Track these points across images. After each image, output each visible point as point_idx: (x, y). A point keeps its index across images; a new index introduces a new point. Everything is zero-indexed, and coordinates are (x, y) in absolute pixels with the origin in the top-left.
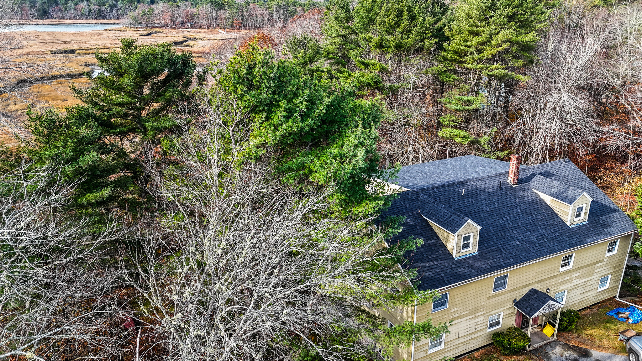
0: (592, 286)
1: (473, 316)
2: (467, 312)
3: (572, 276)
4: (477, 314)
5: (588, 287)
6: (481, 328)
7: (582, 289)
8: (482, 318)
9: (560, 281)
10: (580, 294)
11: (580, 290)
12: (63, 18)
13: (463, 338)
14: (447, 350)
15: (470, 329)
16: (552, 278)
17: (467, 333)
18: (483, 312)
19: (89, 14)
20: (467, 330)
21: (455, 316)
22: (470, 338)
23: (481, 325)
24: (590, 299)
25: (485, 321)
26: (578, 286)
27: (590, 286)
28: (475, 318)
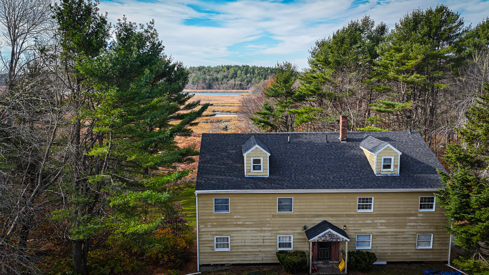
0: (406, 239)
1: (259, 229)
2: (251, 223)
3: (376, 221)
4: (263, 229)
5: (401, 239)
6: (269, 244)
7: (393, 239)
8: (270, 234)
9: (360, 222)
10: (392, 244)
11: (390, 239)
12: (219, 89)
13: (250, 247)
14: (233, 254)
15: (257, 241)
16: (348, 216)
17: (253, 244)
18: (270, 229)
19: (234, 86)
20: (253, 241)
21: (238, 223)
22: (258, 250)
23: (269, 241)
24: (407, 254)
25: (273, 238)
26: (386, 234)
27: (404, 239)
28: (261, 231)
